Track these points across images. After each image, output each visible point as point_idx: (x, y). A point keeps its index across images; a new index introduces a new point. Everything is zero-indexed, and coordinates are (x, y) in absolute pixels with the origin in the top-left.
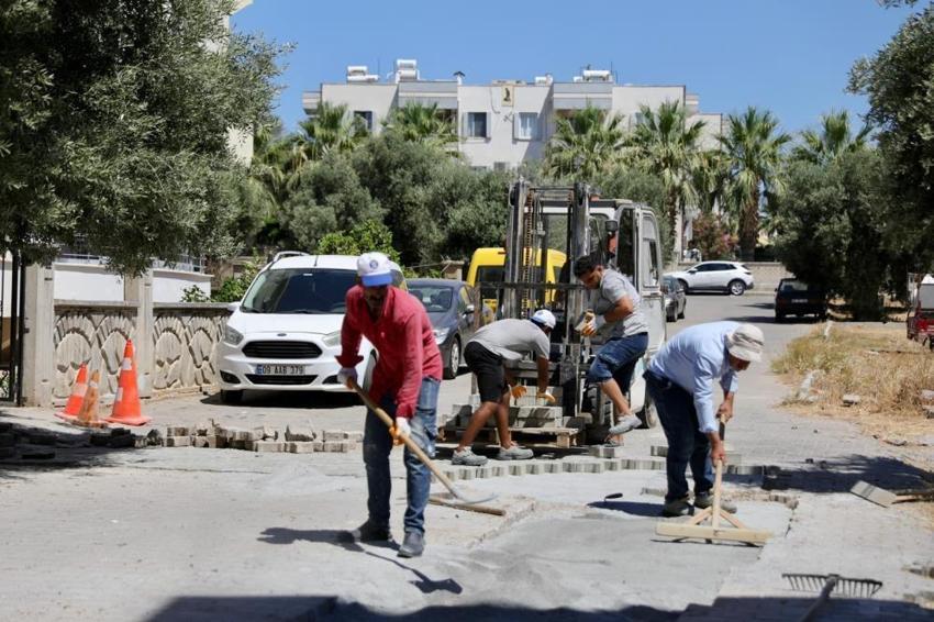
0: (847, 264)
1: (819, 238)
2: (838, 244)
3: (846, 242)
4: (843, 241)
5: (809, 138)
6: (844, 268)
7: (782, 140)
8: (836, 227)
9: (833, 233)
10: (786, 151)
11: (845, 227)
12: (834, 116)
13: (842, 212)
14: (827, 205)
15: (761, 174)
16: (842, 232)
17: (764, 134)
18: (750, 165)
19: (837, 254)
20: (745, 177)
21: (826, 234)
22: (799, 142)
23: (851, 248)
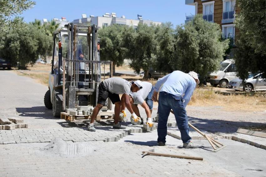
0: (19, 55)
1: (11, 47)
2: (17, 49)
3: (19, 49)
4: (18, 48)
6: (18, 56)
8: (16, 45)
9: (15, 46)
11: (18, 45)
13: (17, 41)
14: (13, 38)
16: (18, 46)
19: (17, 52)
21: (13, 46)
23: (20, 51)
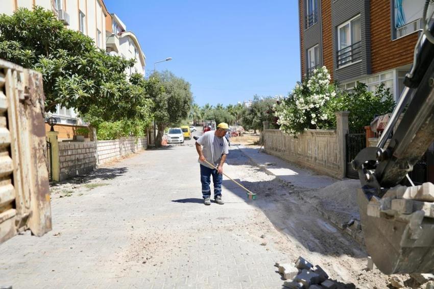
5: (203, 107)
7: (199, 108)
10: (200, 109)
12: (206, 104)
15: (196, 113)
17: (197, 107)
18: (195, 111)
20: (195, 114)
22: (202, 108)
